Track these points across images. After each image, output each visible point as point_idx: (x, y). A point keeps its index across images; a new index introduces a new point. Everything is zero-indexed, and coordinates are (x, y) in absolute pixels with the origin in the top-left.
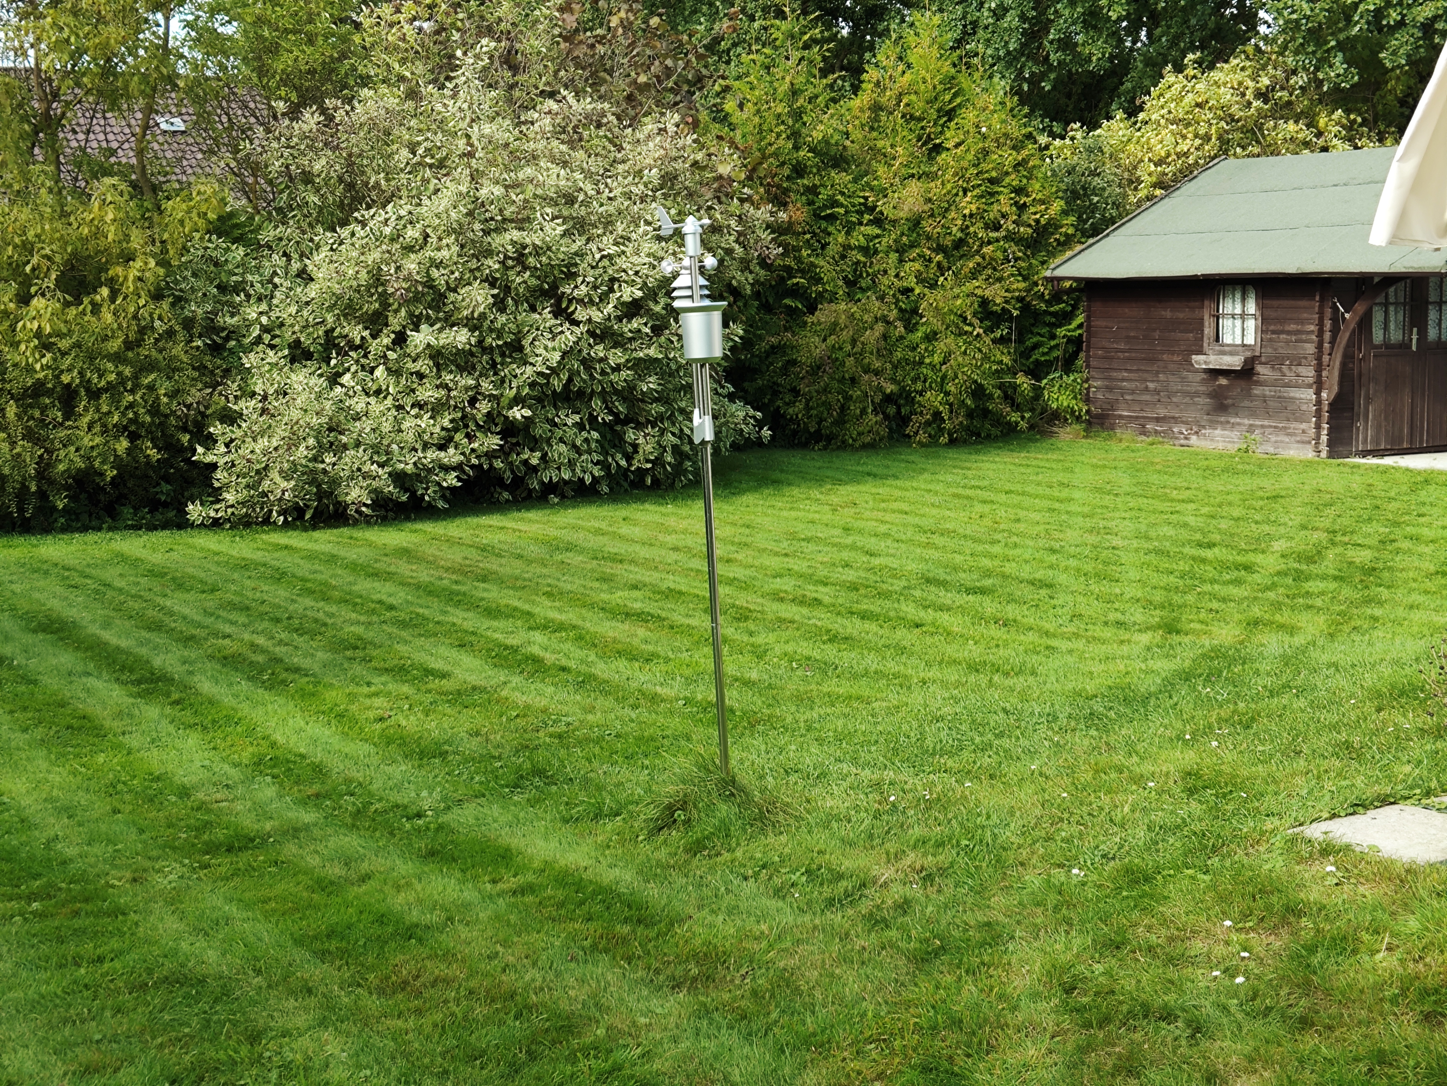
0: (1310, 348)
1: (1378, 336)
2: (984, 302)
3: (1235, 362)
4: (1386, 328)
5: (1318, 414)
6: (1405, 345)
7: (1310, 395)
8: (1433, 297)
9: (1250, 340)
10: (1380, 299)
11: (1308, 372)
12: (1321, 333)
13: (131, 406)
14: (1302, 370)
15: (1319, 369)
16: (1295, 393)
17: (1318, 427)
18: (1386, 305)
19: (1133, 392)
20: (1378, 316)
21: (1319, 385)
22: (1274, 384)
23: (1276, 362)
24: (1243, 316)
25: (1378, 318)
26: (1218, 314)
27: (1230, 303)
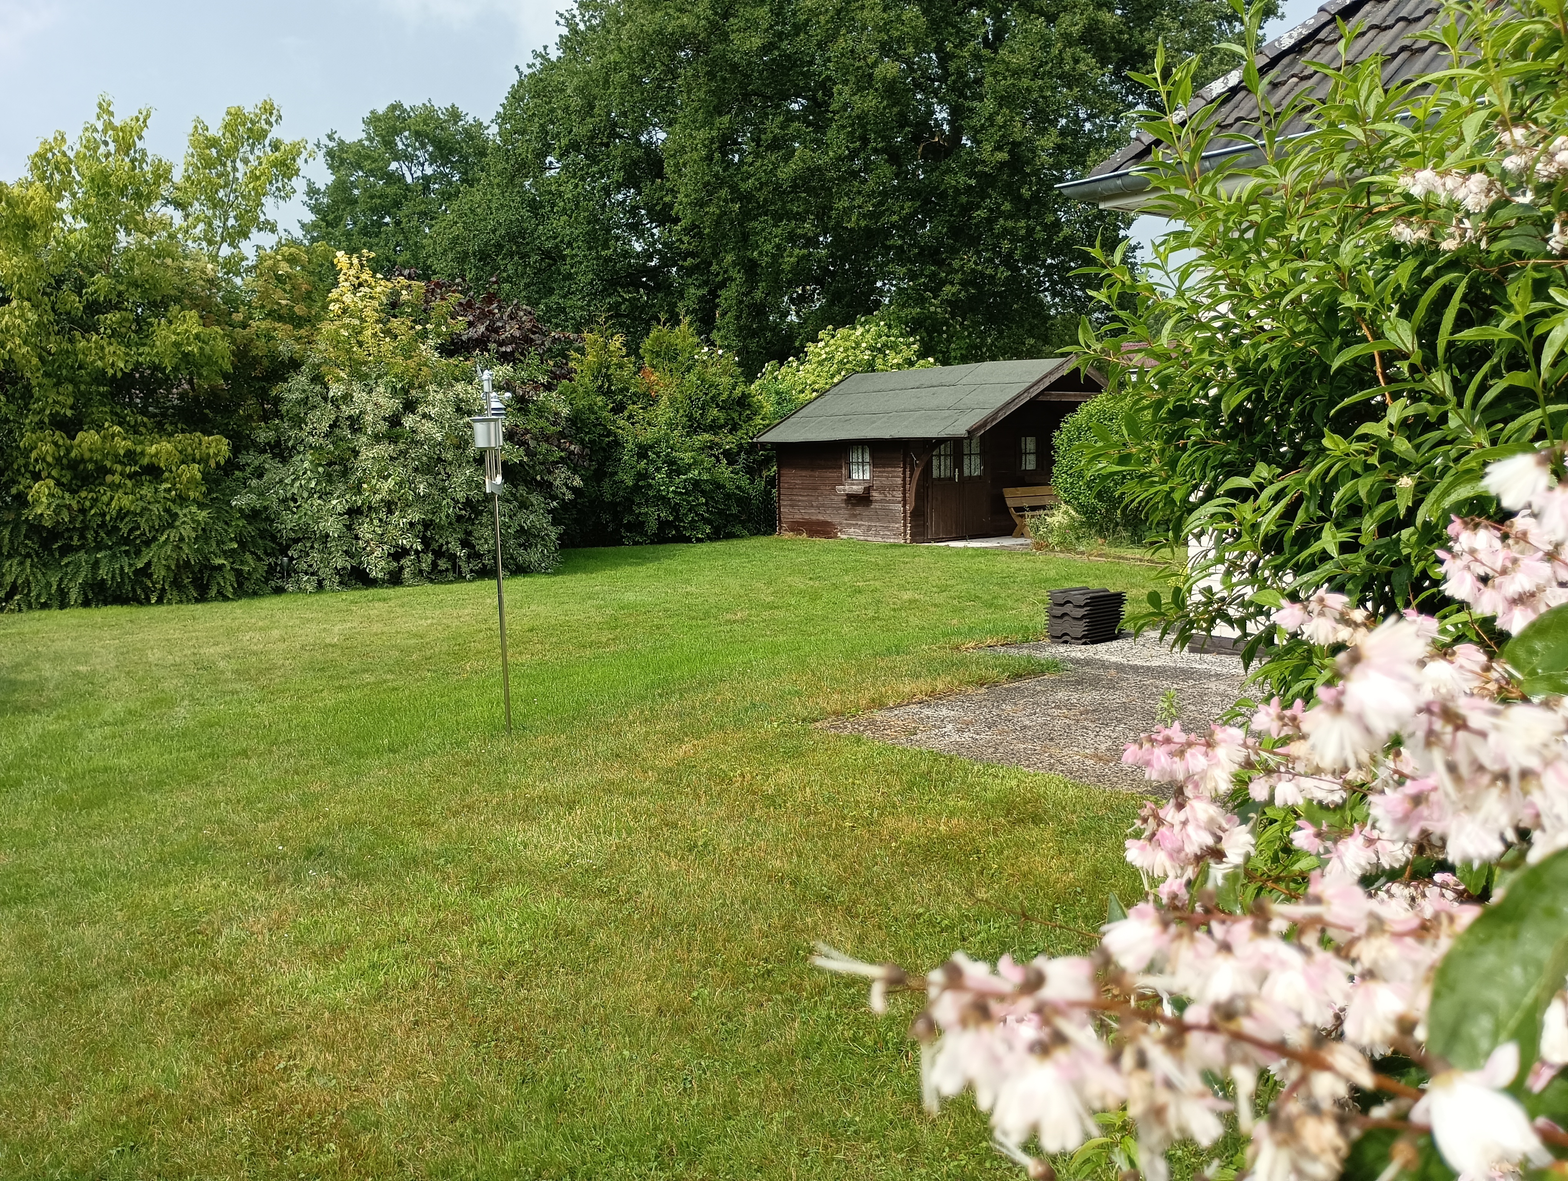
0: (899, 481)
1: (935, 474)
3: (859, 490)
4: (940, 469)
5: (905, 518)
6: (952, 479)
7: (899, 507)
8: (966, 451)
9: (867, 476)
10: (936, 452)
11: (899, 495)
12: (904, 473)
14: (895, 494)
15: (904, 493)
16: (892, 506)
17: (905, 526)
18: (939, 456)
19: (805, 507)
21: (905, 502)
22: (881, 501)
23: (882, 489)
24: (863, 463)
25: (935, 462)
26: (849, 464)
27: (855, 457)
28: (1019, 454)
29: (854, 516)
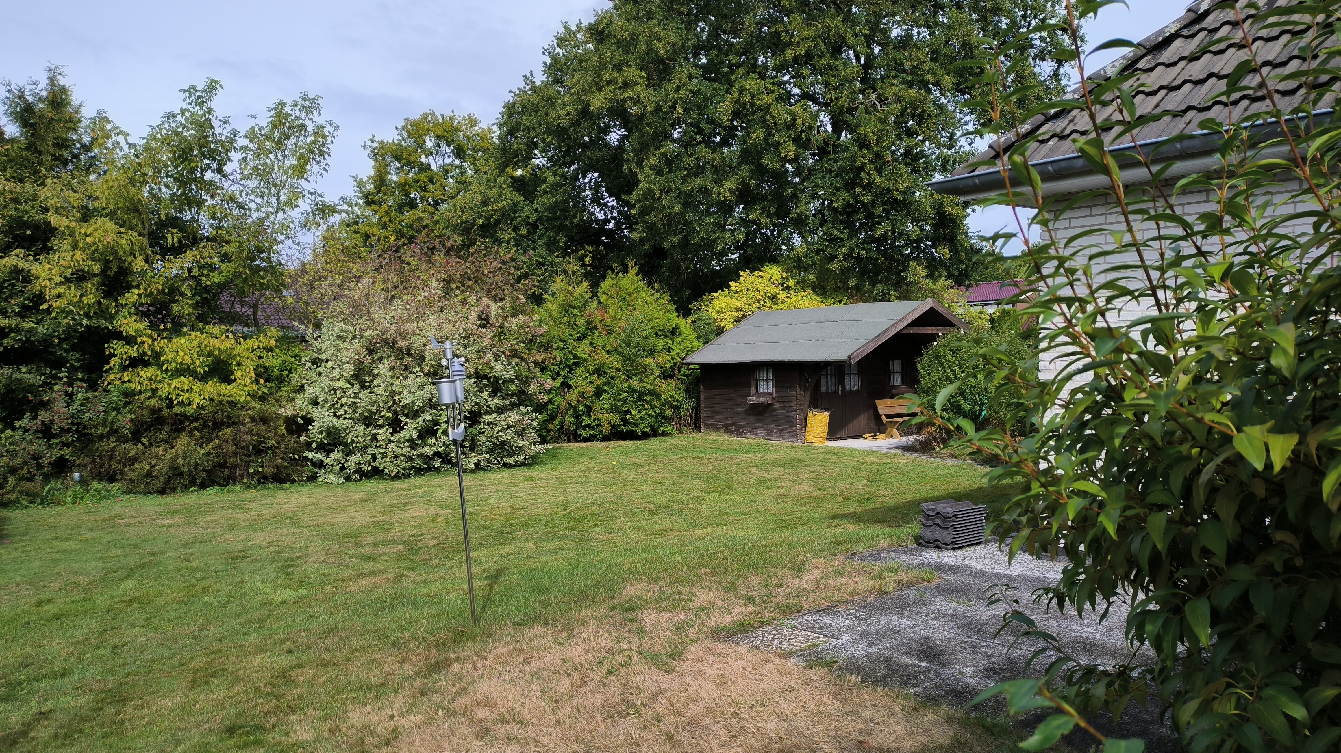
0: (795, 395)
1: (823, 389)
3: (764, 400)
4: (827, 385)
5: (800, 423)
6: (836, 393)
8: (847, 371)
9: (771, 391)
10: (824, 373)
12: (800, 388)
14: (793, 404)
15: (799, 403)
16: (790, 414)
17: (800, 429)
18: (827, 375)
19: (723, 414)
22: (782, 409)
23: (781, 401)
24: (767, 381)
25: (823, 380)
26: (757, 380)
27: (762, 375)
28: (888, 374)
29: (760, 421)
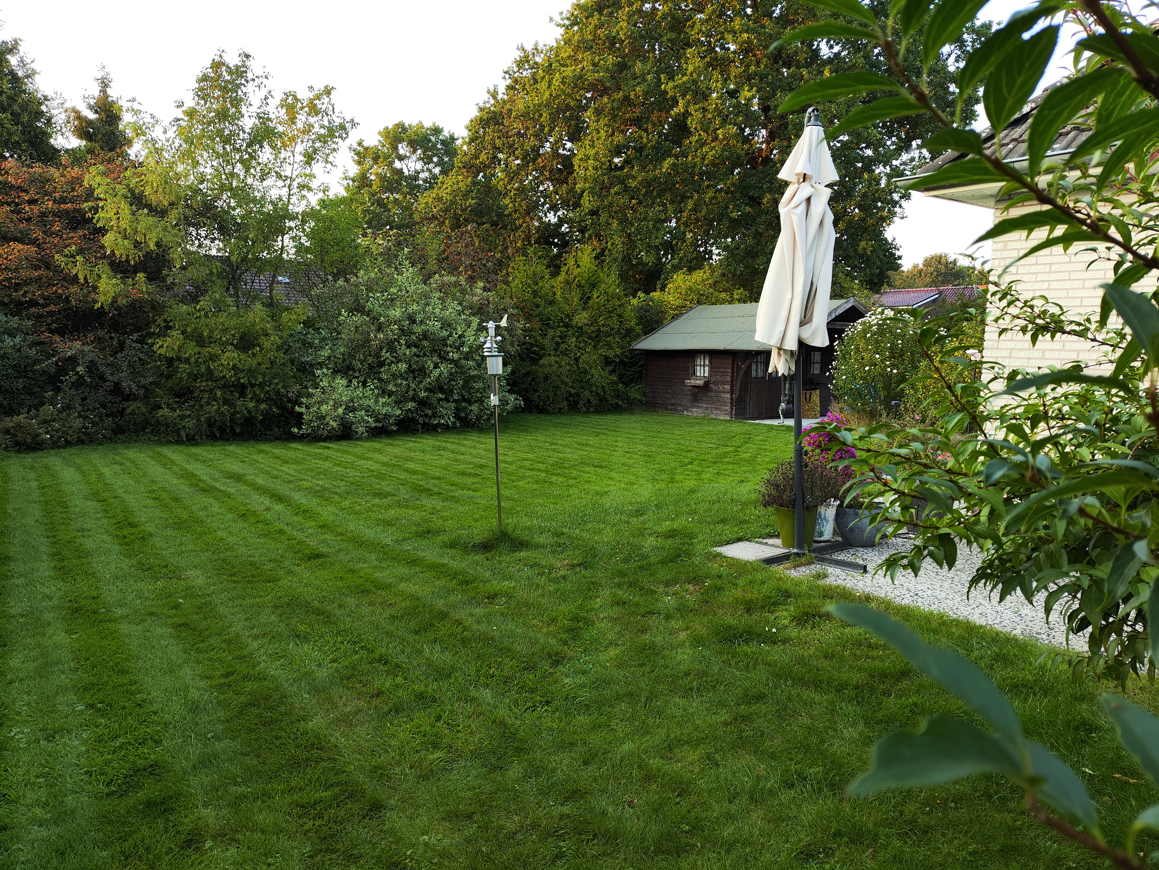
0: (729, 379)
1: (754, 374)
2: (606, 358)
3: (700, 383)
4: (757, 371)
5: (732, 403)
6: (763, 378)
7: (728, 396)
9: (706, 375)
10: (755, 360)
11: (728, 387)
12: (733, 372)
13: (268, 392)
14: (726, 387)
15: (732, 386)
16: (723, 395)
17: (732, 408)
18: (757, 363)
19: (662, 394)
20: (754, 367)
21: (732, 392)
22: (716, 391)
23: (716, 383)
24: (704, 366)
26: (695, 365)
27: (699, 360)
28: (810, 363)
29: (697, 400)
